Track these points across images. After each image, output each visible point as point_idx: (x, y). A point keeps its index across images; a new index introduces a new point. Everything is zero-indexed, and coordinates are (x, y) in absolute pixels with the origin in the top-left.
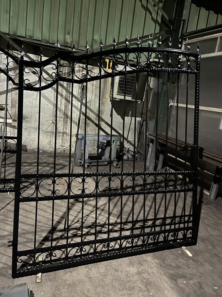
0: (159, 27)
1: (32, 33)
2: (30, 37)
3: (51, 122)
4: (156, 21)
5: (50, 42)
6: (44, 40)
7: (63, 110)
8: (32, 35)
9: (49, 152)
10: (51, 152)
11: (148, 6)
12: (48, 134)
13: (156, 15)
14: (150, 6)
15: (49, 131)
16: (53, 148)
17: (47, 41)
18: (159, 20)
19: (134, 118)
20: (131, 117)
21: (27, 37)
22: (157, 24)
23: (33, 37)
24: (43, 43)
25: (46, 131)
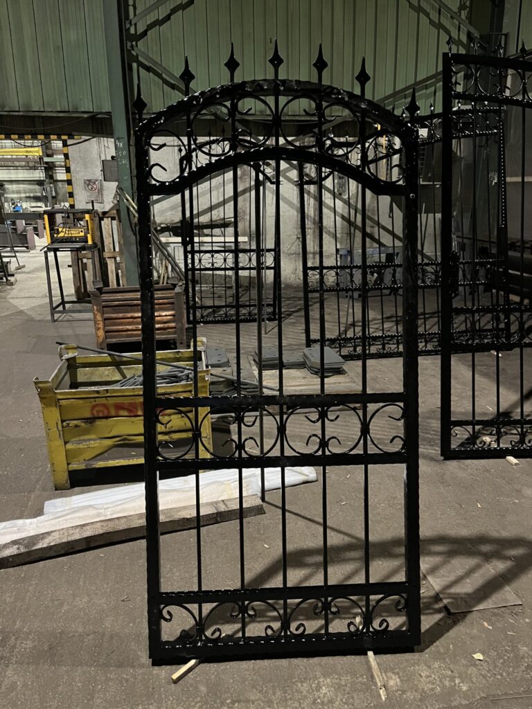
3: (295, 237)
4: (459, 43)
7: (312, 216)
9: (295, 285)
10: (298, 285)
12: (292, 256)
13: (437, 15)
14: (445, 20)
15: (292, 252)
16: (299, 279)
19: (433, 214)
20: (426, 215)
22: (441, 30)
25: (289, 252)
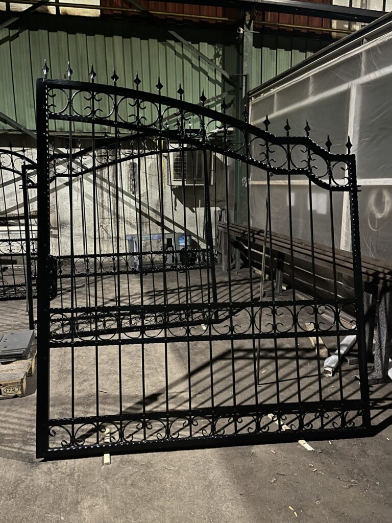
0: (220, 88)
1: (62, 125)
2: (61, 129)
4: (215, 82)
5: (85, 131)
6: (77, 130)
8: (62, 127)
11: (201, 66)
13: (214, 73)
14: (204, 65)
17: (80, 130)
18: (220, 79)
21: (57, 130)
22: (217, 85)
23: (64, 129)
24: (76, 134)
